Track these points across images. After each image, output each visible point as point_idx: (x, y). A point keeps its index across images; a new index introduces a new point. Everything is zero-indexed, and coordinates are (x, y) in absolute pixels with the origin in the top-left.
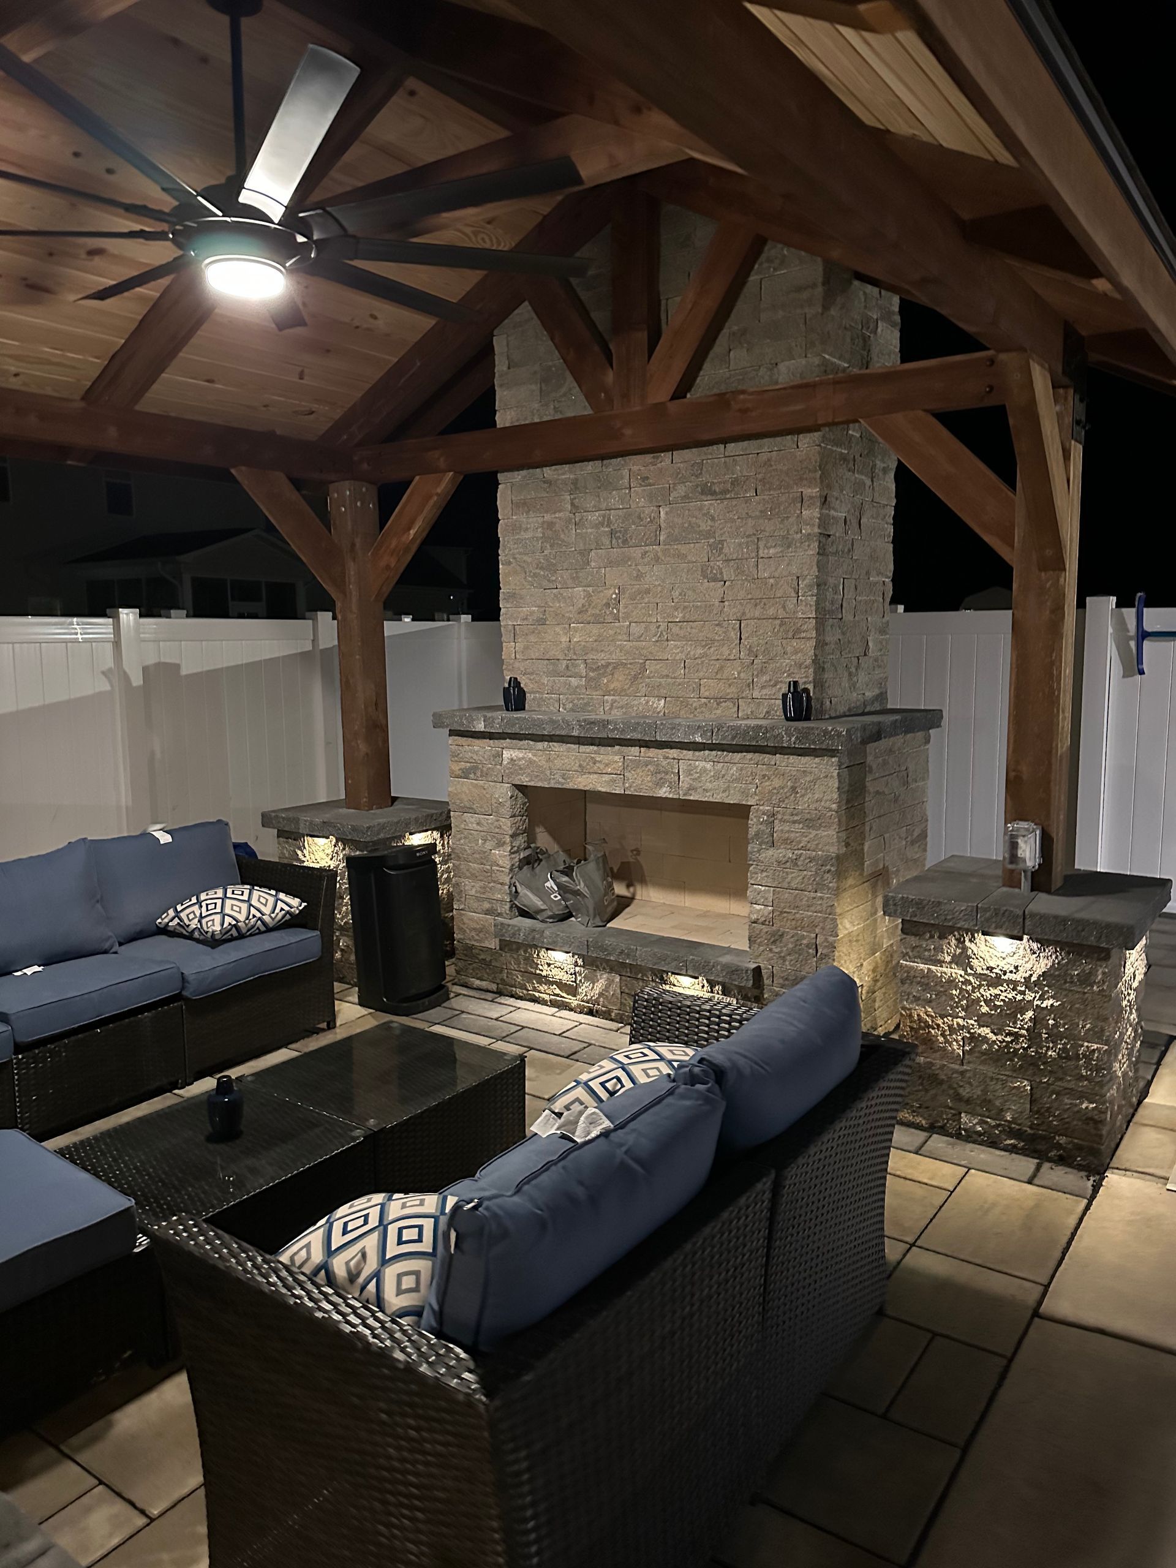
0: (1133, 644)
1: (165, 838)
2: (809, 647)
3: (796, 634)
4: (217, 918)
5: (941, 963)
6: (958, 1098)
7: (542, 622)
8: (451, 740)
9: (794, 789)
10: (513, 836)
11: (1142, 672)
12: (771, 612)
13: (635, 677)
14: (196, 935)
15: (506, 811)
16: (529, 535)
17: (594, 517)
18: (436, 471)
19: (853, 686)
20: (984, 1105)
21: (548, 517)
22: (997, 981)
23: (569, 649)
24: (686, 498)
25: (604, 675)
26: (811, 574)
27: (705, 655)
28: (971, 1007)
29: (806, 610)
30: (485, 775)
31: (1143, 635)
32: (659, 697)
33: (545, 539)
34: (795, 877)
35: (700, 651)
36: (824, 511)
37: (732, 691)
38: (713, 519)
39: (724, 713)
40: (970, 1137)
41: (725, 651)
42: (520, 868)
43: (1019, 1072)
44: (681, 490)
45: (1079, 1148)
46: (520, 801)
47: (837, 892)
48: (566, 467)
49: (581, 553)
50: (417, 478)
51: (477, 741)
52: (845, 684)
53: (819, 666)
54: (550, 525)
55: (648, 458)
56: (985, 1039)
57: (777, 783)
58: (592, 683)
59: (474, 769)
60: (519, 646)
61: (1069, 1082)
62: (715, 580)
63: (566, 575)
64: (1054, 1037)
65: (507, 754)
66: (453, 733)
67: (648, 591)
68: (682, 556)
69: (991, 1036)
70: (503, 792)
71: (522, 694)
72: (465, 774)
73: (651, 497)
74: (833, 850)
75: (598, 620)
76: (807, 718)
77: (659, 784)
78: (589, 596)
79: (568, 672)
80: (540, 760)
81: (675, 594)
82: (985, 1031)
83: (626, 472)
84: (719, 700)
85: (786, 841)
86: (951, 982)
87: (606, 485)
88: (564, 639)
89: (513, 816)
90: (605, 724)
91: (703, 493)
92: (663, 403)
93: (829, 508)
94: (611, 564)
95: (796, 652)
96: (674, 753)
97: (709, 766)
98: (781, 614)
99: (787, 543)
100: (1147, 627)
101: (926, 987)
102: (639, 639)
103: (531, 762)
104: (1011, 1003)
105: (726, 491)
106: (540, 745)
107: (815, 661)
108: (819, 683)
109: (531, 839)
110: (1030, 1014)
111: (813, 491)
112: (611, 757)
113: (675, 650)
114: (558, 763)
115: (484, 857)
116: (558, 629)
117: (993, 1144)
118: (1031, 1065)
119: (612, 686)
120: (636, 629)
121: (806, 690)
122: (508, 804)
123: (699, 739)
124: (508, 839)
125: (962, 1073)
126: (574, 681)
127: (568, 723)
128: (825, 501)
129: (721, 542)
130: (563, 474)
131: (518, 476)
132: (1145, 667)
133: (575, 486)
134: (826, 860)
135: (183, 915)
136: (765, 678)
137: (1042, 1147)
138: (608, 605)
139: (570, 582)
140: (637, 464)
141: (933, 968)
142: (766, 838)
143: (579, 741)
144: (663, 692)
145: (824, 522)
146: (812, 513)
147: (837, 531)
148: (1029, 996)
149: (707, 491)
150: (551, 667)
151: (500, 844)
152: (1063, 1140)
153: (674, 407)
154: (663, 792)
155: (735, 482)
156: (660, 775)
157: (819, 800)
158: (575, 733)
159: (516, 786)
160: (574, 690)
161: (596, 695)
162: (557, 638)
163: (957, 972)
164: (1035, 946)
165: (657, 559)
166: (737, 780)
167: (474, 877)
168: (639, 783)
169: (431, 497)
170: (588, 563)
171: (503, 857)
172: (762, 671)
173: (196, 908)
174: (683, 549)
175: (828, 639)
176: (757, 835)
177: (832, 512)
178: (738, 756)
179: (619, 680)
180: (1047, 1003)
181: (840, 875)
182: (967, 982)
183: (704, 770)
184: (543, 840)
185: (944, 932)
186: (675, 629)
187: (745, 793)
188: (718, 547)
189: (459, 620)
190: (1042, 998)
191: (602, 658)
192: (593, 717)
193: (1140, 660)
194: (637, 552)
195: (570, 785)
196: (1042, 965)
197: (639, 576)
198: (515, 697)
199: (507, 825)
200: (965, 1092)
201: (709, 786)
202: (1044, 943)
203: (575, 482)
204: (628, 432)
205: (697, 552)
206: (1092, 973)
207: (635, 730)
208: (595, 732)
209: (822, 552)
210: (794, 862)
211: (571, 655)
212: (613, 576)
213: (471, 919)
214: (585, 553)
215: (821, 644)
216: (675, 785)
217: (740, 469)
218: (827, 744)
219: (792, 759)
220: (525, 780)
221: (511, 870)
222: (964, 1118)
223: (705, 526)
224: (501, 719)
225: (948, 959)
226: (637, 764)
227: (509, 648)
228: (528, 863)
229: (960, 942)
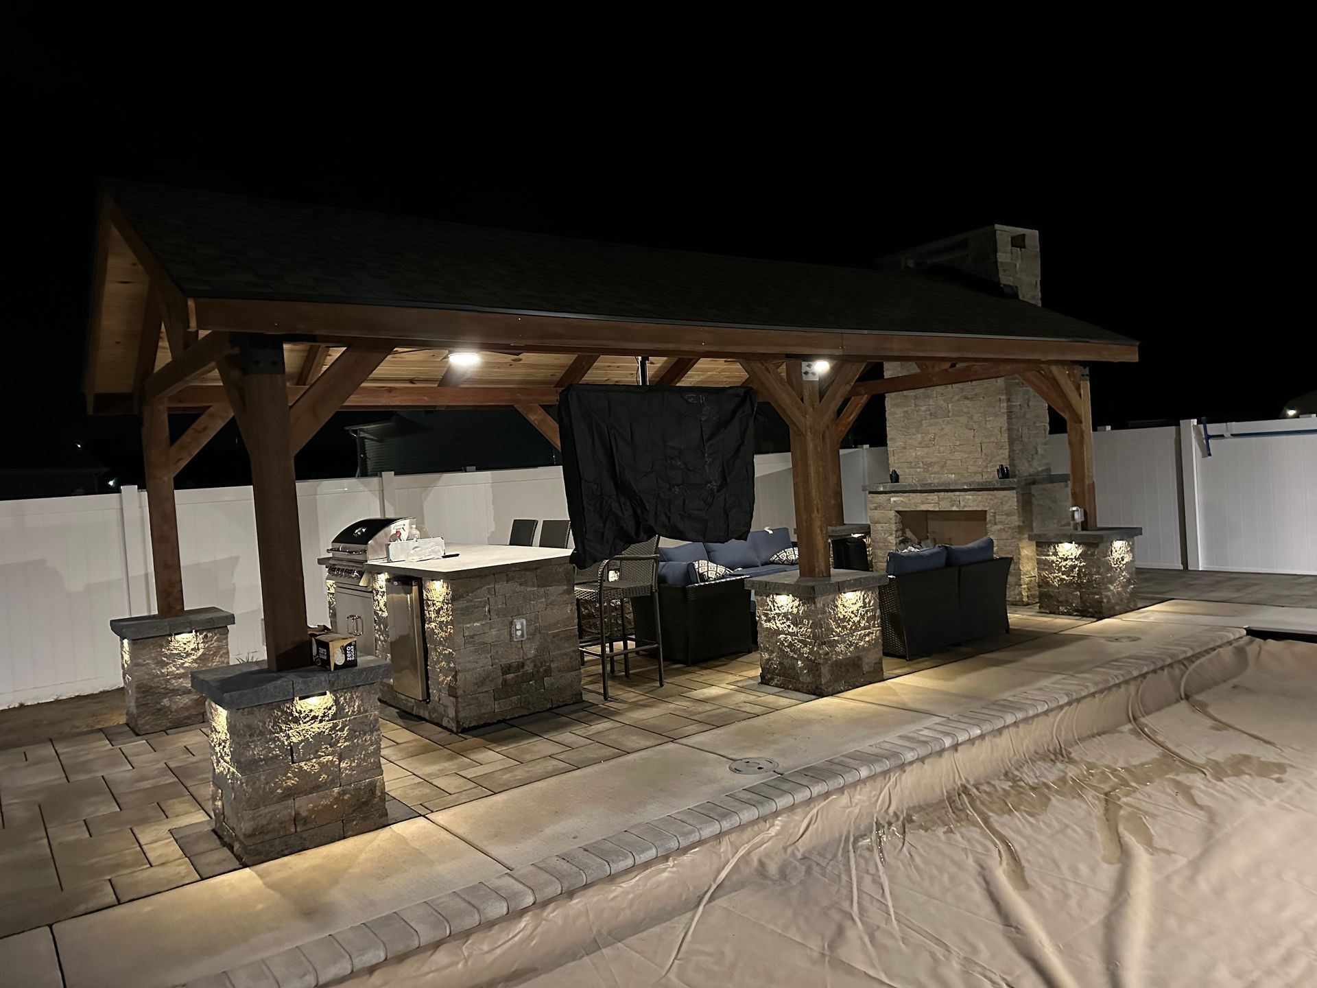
0: (1205, 441)
1: (771, 532)
2: (1007, 452)
3: (1002, 447)
4: (793, 556)
5: (1049, 555)
6: (1058, 601)
7: (905, 448)
8: (869, 496)
9: (1002, 503)
10: (896, 531)
11: (1210, 455)
12: (992, 440)
13: (942, 467)
14: (785, 562)
15: (893, 521)
16: (898, 416)
17: (923, 408)
18: (861, 395)
19: (1031, 466)
20: (1067, 603)
21: (905, 409)
22: (1066, 559)
23: (916, 458)
24: (958, 400)
25: (930, 467)
26: (1005, 426)
27: (969, 457)
28: (1059, 570)
29: (1005, 439)
30: (884, 508)
31: (1208, 437)
32: (952, 474)
33: (904, 416)
34: (1004, 536)
35: (967, 456)
36: (1009, 403)
37: (980, 470)
38: (969, 407)
39: (978, 478)
40: (1063, 614)
41: (976, 455)
42: (900, 544)
43: (1076, 589)
44: (956, 397)
45: (1096, 612)
46: (898, 518)
47: (1020, 540)
48: (912, 391)
49: (919, 422)
50: (853, 398)
51: (881, 495)
52: (1026, 464)
53: (1011, 458)
54: (907, 412)
55: (943, 387)
56: (1064, 579)
57: (996, 501)
58: (926, 470)
59: (879, 506)
60: (896, 458)
61: (1091, 590)
62: (971, 429)
63: (913, 430)
64: (1085, 575)
65: (892, 499)
66: (870, 493)
67: (946, 434)
68: (957, 421)
69: (1067, 578)
70: (892, 514)
71: (898, 476)
72: (876, 509)
73: (945, 401)
74: (1017, 524)
75: (927, 446)
76: (1008, 477)
77: (953, 506)
78: (923, 437)
79: (916, 467)
80: (905, 500)
81: (956, 435)
82: (1064, 577)
83: (935, 392)
84: (975, 473)
85: (1001, 522)
86: (1053, 562)
87: (928, 397)
88: (914, 454)
89: (896, 523)
90: (930, 484)
91: (964, 398)
92: (946, 369)
93: (1011, 402)
94: (932, 425)
95: (1002, 454)
96: (957, 493)
97: (970, 497)
98: (996, 441)
99: (996, 415)
100: (1210, 433)
101: (1045, 565)
102: (943, 452)
103: (902, 501)
104: (1071, 566)
105: (973, 398)
106: (905, 495)
107: (1010, 456)
108: (1012, 465)
109: (904, 533)
110: (1077, 569)
111: (1004, 397)
112: (934, 497)
113: (957, 456)
114: (913, 501)
115: (885, 540)
116: (911, 450)
117: (1070, 614)
118: (1079, 586)
119: (933, 471)
120: (942, 449)
121: (1007, 468)
122: (894, 518)
123: (966, 487)
124: (894, 532)
125: (1058, 592)
126: (918, 470)
127: (916, 485)
128: (1009, 400)
129: (972, 415)
130: (911, 393)
131: (893, 394)
132: (1211, 452)
133: (916, 397)
134: (1014, 528)
135: (780, 556)
136: (992, 464)
137: (1084, 613)
138: (930, 441)
139: (915, 433)
140: (939, 389)
141: (1047, 557)
142: (993, 522)
143: (921, 492)
144: (953, 471)
145: (1008, 407)
146: (1004, 405)
147: (1016, 410)
148: (1076, 562)
149: (966, 398)
150: (909, 465)
151: (891, 534)
152: (1090, 610)
153: (950, 370)
154: (954, 509)
155: (976, 395)
156: (953, 503)
157: (1011, 506)
158: (919, 489)
159: (896, 511)
160: (919, 473)
161: (927, 475)
162: (912, 454)
163: (1054, 558)
164: (1077, 545)
165: (948, 423)
166: (980, 501)
167: (881, 549)
168: (945, 506)
169: (858, 404)
170: (922, 425)
171: (892, 539)
172: (990, 462)
173: (785, 554)
174: (958, 418)
175: (1015, 448)
176: (990, 521)
177: (1013, 404)
178: (981, 493)
179: (936, 469)
180: (1082, 564)
181: (1020, 533)
182: (1057, 561)
183: (969, 499)
184: (909, 534)
185: (1050, 544)
186: (957, 448)
187: (984, 506)
188: (971, 418)
189: (862, 448)
190: (1080, 563)
191: (929, 460)
192: (926, 482)
193: (1209, 449)
194: (941, 420)
195: (919, 509)
196: (1080, 551)
197: (942, 429)
198: (895, 478)
199: (894, 527)
200: (1060, 599)
201: (971, 504)
202: (1079, 544)
203: (916, 396)
204: (934, 379)
205: (964, 420)
206: (1094, 552)
207: (942, 486)
208: (927, 488)
209: (1009, 418)
210: (1004, 530)
211: (916, 460)
212: (932, 430)
213: (880, 566)
214: (920, 422)
215: (1012, 451)
216: (958, 506)
217: (977, 390)
218: (1011, 486)
219: (1001, 492)
220: (900, 509)
221: (896, 544)
222: (1060, 608)
223: (966, 410)
224: (889, 486)
225: (1051, 554)
226: (944, 499)
227: (891, 459)
228: (903, 542)
229: (1055, 547)
